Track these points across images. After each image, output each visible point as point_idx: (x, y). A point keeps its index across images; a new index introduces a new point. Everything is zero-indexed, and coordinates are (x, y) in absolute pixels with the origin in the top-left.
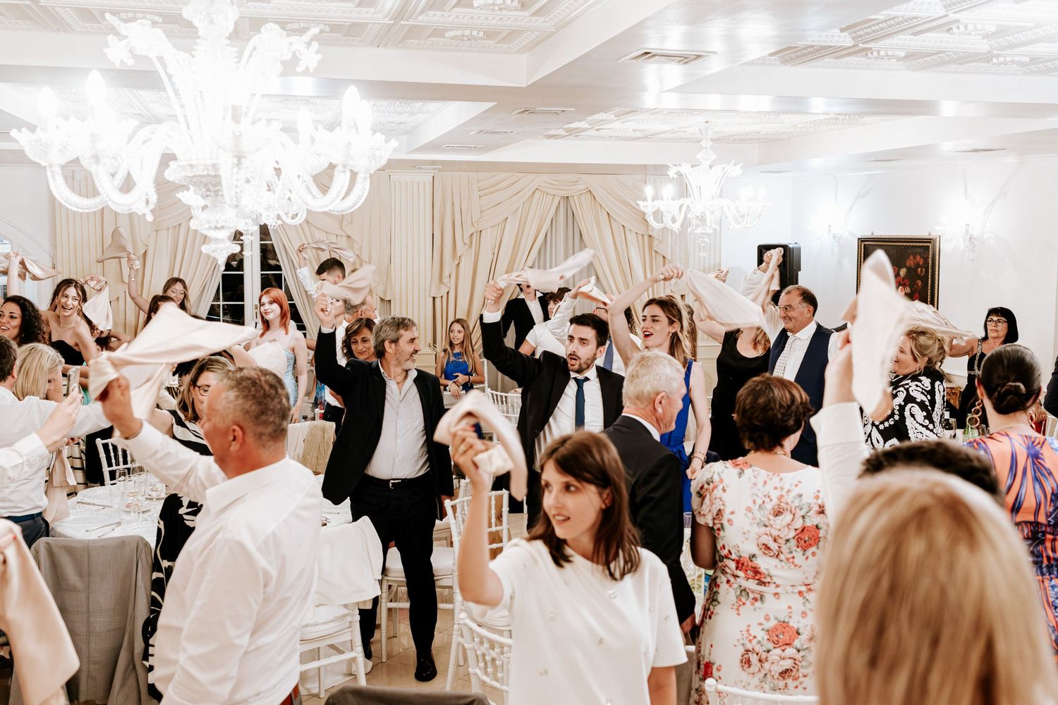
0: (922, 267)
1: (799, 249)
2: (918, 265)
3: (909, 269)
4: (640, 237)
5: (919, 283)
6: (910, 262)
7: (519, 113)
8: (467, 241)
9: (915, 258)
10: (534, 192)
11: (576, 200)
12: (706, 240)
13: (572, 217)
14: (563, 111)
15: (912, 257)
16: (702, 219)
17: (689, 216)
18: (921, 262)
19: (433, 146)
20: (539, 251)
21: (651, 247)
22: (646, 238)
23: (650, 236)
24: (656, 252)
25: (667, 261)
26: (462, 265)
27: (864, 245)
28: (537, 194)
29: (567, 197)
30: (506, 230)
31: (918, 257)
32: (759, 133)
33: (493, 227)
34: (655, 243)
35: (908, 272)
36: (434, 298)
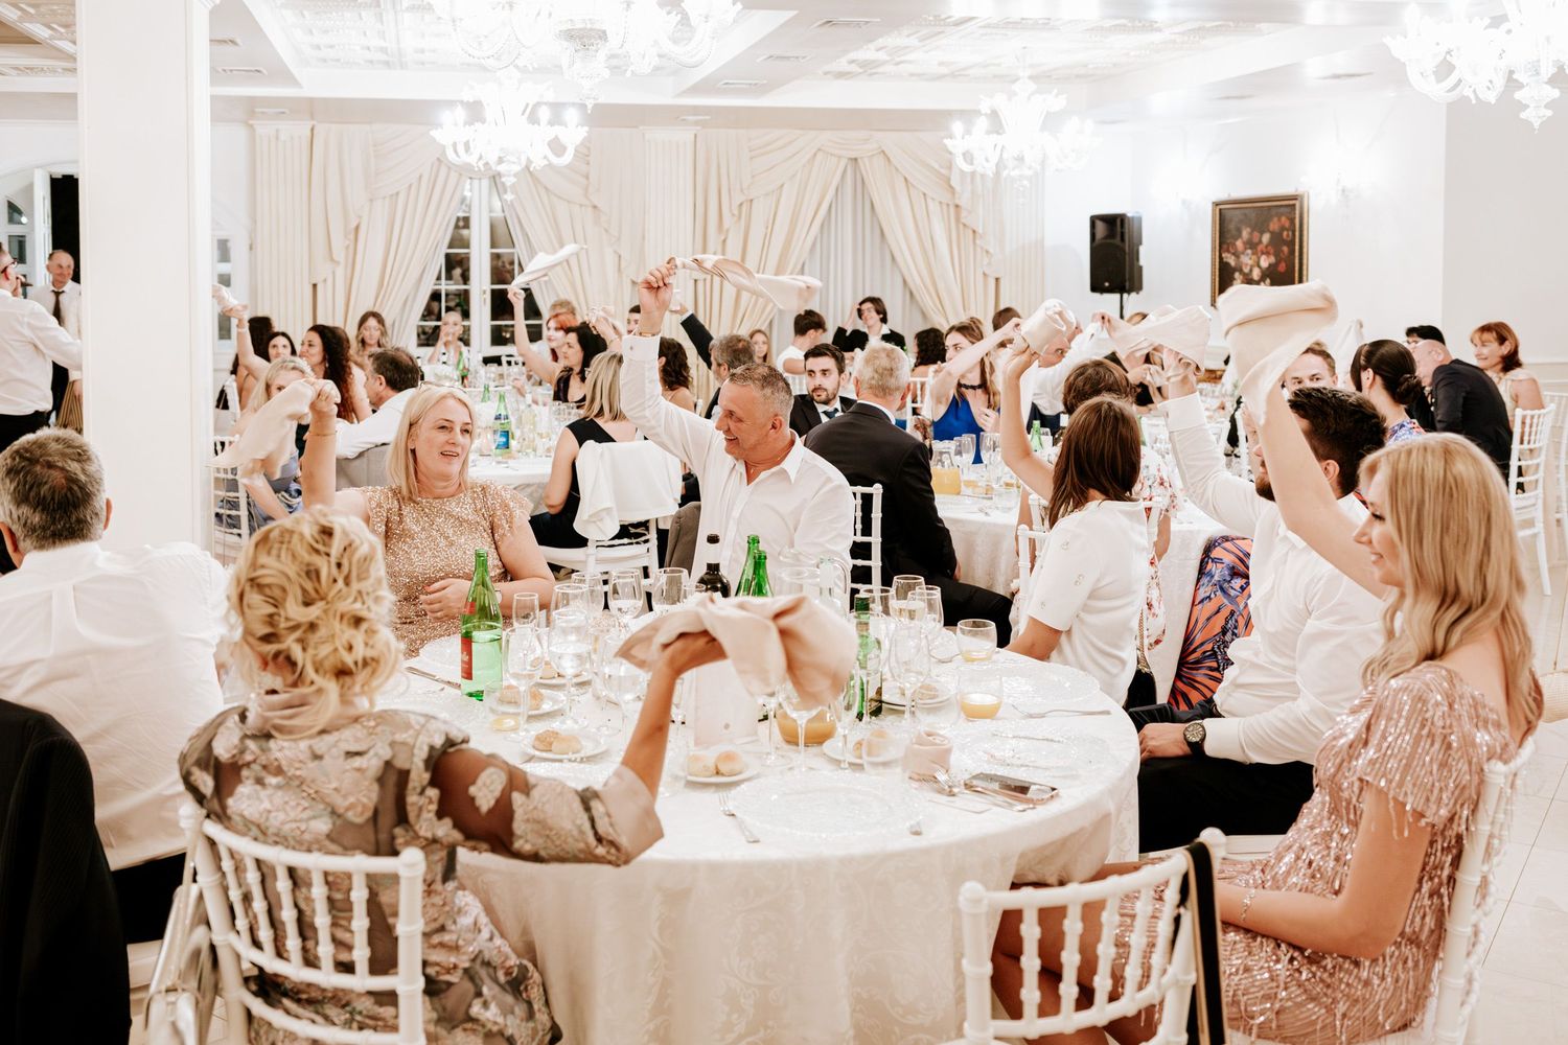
0: (1288, 230)
1: (1140, 219)
2: (1283, 228)
3: (1272, 233)
4: (945, 207)
5: (1285, 249)
6: (1274, 225)
7: (820, 25)
8: (736, 212)
9: (1279, 220)
10: (815, 154)
11: (867, 164)
12: (1025, 182)
13: (861, 185)
14: (867, 22)
15: (1276, 219)
16: (1020, 159)
17: (1005, 156)
18: (1287, 225)
19: (704, 87)
20: (822, 225)
21: (958, 219)
22: (952, 209)
23: (957, 206)
24: (965, 225)
25: (977, 235)
26: (729, 242)
27: (1220, 210)
28: (820, 156)
29: (856, 159)
30: (783, 200)
31: (1283, 219)
32: (1086, 66)
33: (767, 194)
34: (964, 214)
35: (1272, 239)
36: (696, 281)
